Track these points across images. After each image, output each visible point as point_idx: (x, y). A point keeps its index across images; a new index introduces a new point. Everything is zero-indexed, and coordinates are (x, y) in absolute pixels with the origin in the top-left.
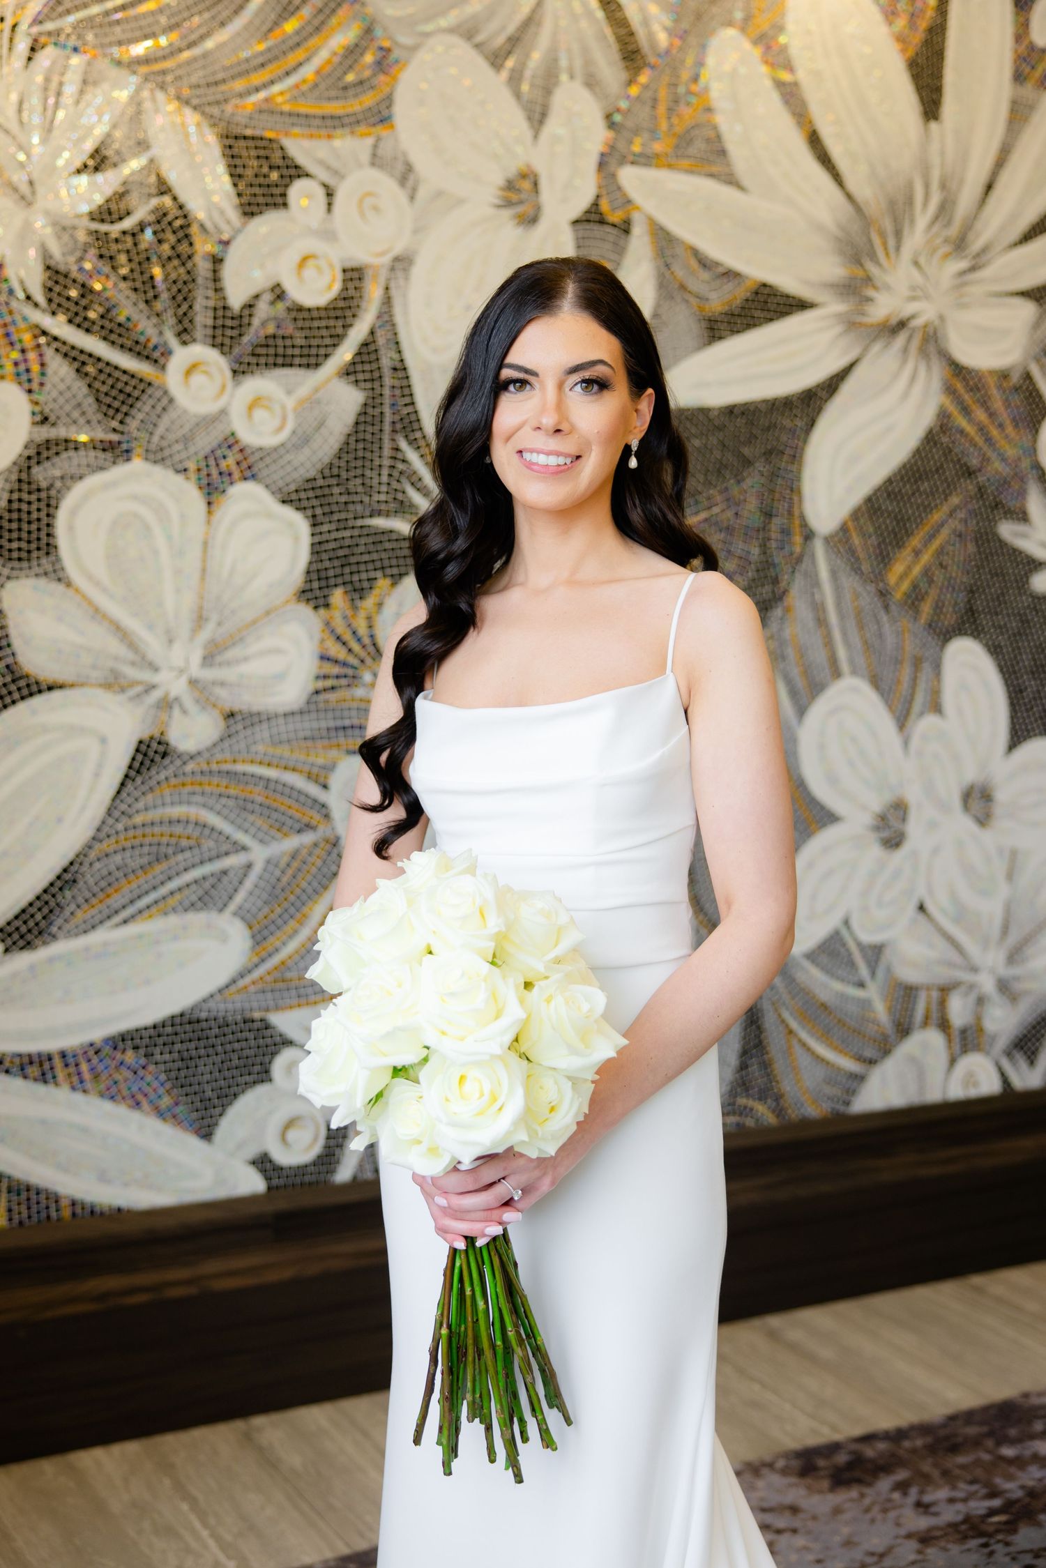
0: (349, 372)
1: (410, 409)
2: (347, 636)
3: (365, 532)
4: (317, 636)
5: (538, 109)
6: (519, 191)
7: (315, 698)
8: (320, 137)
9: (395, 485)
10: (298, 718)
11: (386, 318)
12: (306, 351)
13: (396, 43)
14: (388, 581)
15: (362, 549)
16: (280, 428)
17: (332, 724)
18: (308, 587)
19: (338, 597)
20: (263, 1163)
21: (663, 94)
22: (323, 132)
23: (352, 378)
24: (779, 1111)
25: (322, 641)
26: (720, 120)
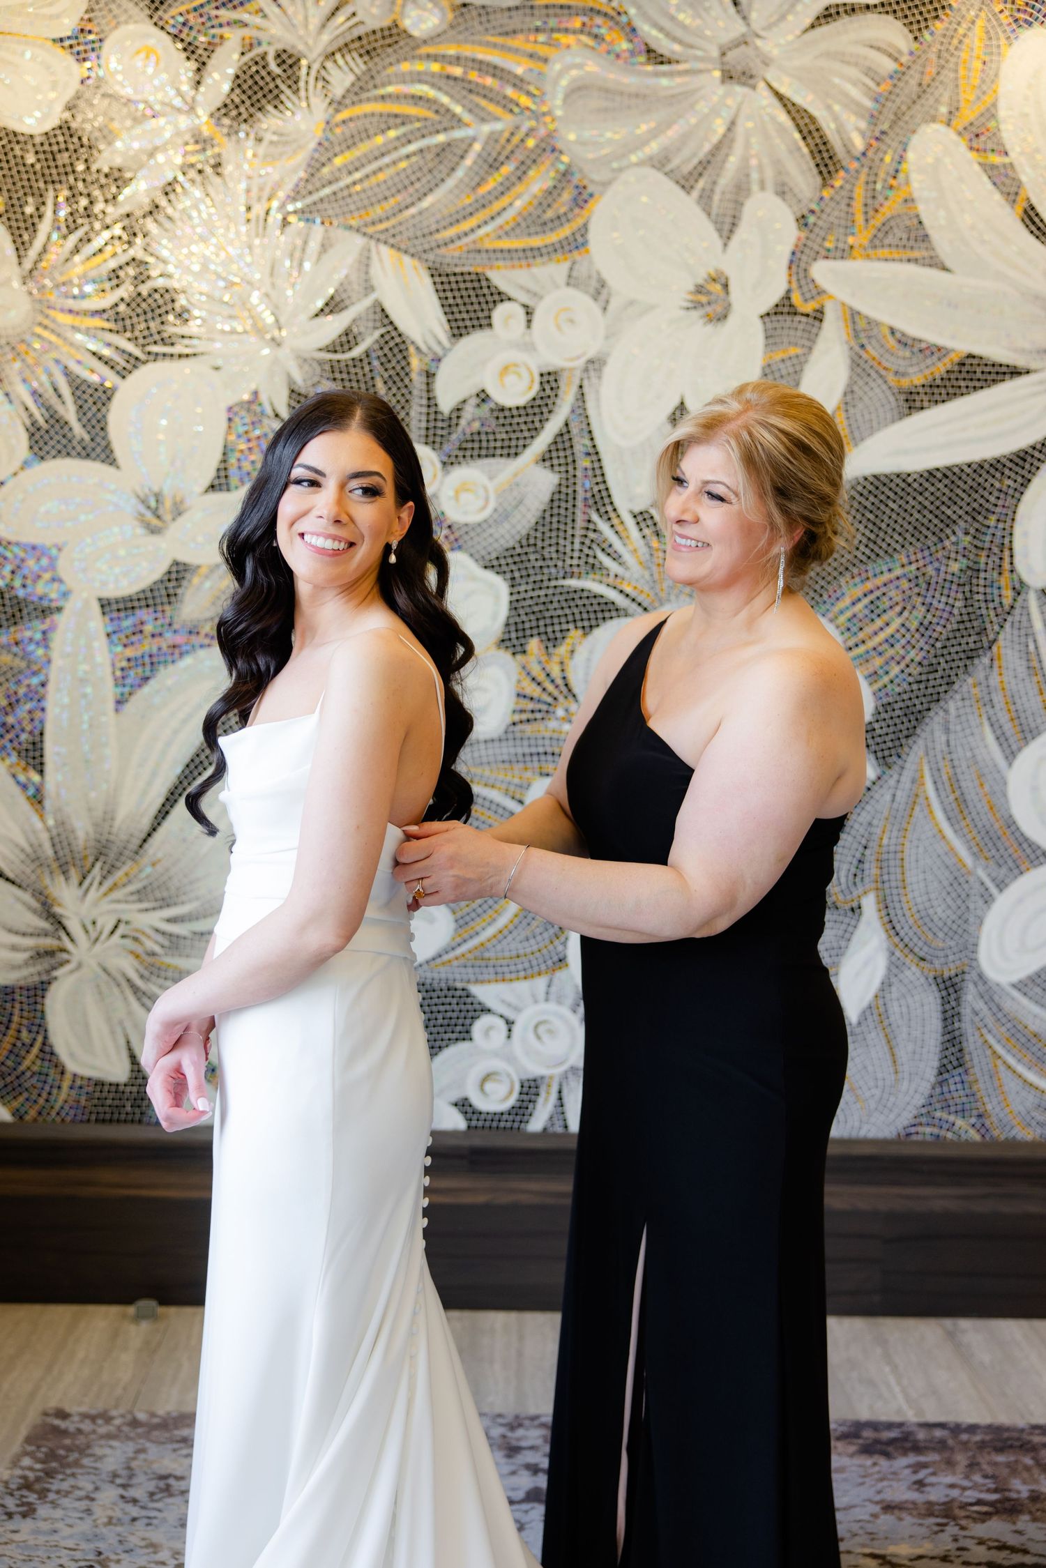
0: (546, 459)
1: (602, 487)
2: (541, 677)
3: (558, 590)
4: (515, 678)
5: (728, 220)
6: (709, 293)
7: (512, 728)
8: (521, 266)
9: (586, 551)
10: (497, 744)
11: (580, 411)
12: (506, 443)
13: (592, 181)
14: (580, 632)
15: (556, 605)
16: (484, 508)
17: (527, 751)
18: (507, 637)
19: (534, 645)
20: (463, 1105)
21: (860, 193)
22: (524, 262)
23: (548, 464)
24: (982, 1128)
25: (519, 681)
26: (922, 208)
